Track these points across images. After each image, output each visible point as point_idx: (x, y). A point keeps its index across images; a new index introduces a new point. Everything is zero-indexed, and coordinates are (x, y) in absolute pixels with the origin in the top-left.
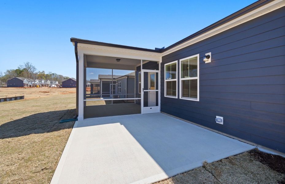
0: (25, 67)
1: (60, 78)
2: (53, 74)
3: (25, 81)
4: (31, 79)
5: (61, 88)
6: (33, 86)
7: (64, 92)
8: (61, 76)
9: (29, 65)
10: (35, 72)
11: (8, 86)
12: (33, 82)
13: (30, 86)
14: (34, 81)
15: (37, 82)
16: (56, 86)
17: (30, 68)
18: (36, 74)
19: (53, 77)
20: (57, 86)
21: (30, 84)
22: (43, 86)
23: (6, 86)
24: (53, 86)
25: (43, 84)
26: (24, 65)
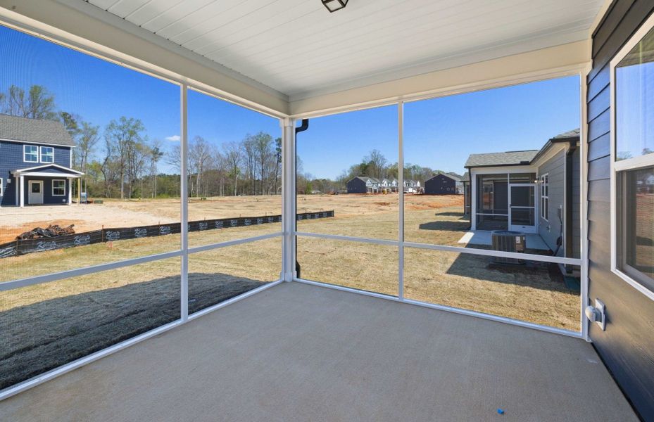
0: (371, 160)
1: (426, 173)
2: (414, 167)
3: (369, 183)
4: (377, 180)
5: (422, 194)
6: (379, 192)
7: (420, 204)
8: (427, 171)
9: (377, 154)
10: (384, 167)
11: (349, 192)
12: (379, 185)
13: (375, 191)
14: (381, 183)
15: (385, 183)
16: (415, 191)
17: (377, 159)
18: (386, 169)
19: (413, 172)
20: (418, 191)
21: (375, 187)
22: (394, 191)
23: (346, 191)
24: (410, 190)
25: (394, 188)
26: (370, 155)
